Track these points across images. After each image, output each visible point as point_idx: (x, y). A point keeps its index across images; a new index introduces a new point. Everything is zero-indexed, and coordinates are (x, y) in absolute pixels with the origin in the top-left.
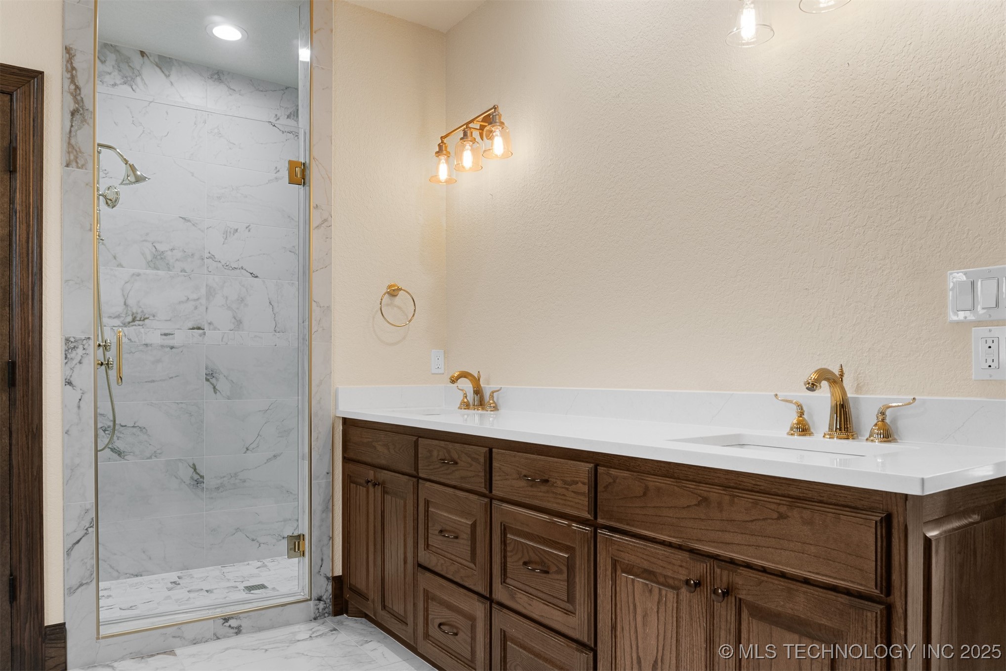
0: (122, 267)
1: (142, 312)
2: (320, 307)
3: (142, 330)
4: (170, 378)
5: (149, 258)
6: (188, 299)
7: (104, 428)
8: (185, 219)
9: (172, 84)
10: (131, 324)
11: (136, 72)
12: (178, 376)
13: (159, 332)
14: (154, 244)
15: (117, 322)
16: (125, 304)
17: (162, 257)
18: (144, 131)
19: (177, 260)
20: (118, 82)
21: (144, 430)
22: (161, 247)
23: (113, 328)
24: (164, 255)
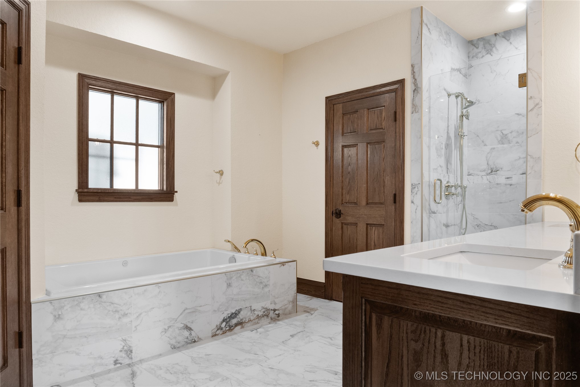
0: (486, 146)
1: (496, 167)
2: (533, 158)
3: (496, 177)
4: (510, 201)
5: (499, 139)
6: (520, 158)
7: (477, 225)
8: (518, 114)
9: (511, 43)
10: (490, 174)
11: (493, 45)
12: (514, 200)
13: (504, 177)
14: (502, 132)
15: (484, 173)
16: (488, 164)
17: (506, 137)
18: (496, 74)
19: (514, 137)
20: (484, 54)
21: (496, 228)
22: (505, 132)
23: (482, 176)
24: (507, 136)
